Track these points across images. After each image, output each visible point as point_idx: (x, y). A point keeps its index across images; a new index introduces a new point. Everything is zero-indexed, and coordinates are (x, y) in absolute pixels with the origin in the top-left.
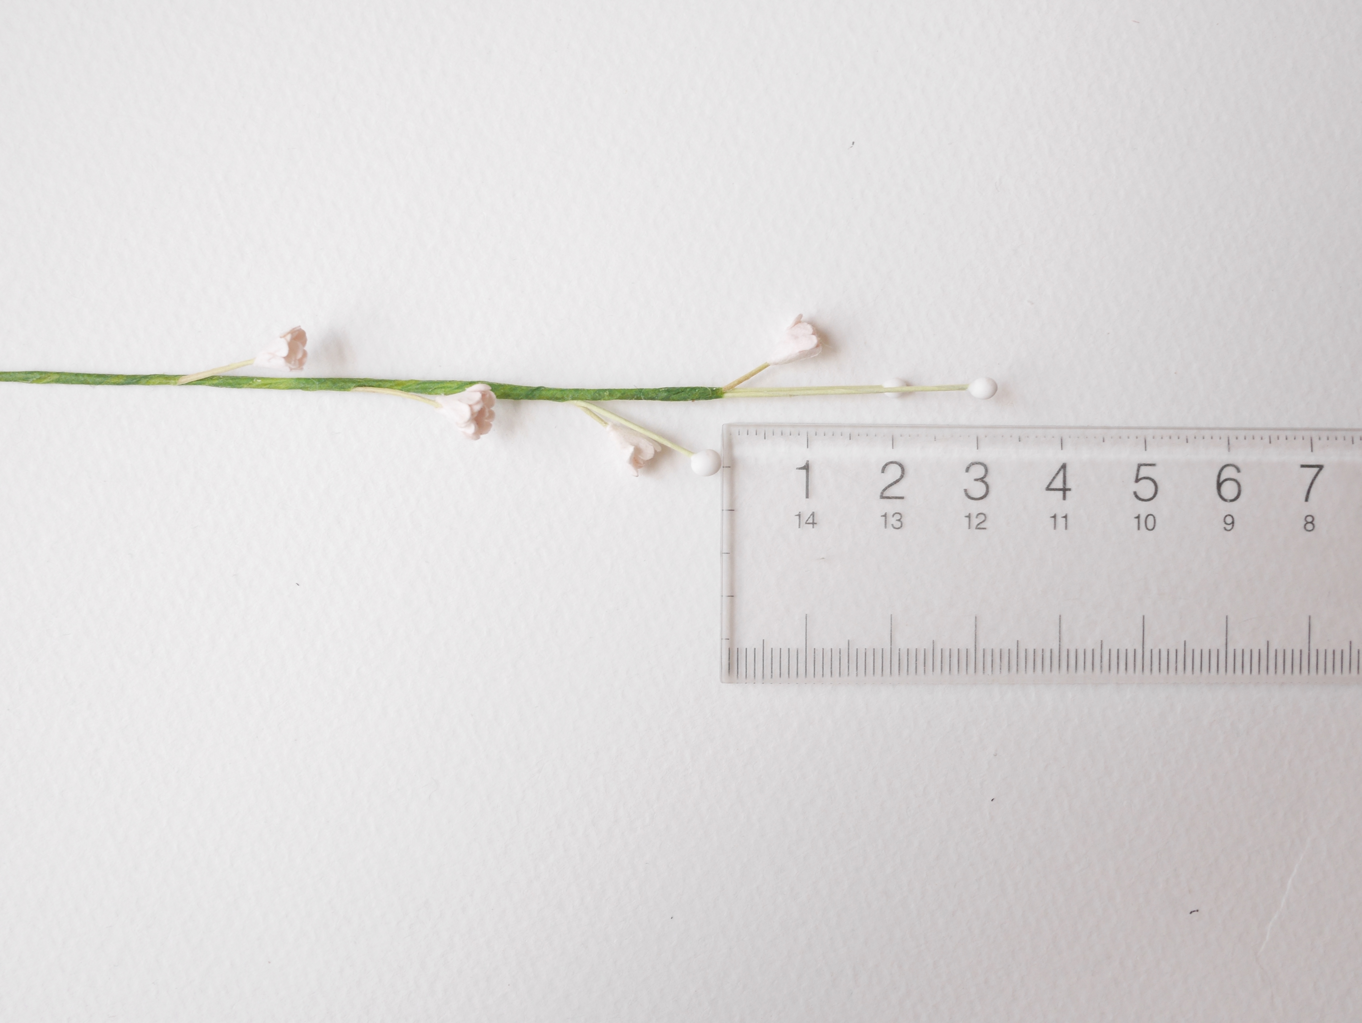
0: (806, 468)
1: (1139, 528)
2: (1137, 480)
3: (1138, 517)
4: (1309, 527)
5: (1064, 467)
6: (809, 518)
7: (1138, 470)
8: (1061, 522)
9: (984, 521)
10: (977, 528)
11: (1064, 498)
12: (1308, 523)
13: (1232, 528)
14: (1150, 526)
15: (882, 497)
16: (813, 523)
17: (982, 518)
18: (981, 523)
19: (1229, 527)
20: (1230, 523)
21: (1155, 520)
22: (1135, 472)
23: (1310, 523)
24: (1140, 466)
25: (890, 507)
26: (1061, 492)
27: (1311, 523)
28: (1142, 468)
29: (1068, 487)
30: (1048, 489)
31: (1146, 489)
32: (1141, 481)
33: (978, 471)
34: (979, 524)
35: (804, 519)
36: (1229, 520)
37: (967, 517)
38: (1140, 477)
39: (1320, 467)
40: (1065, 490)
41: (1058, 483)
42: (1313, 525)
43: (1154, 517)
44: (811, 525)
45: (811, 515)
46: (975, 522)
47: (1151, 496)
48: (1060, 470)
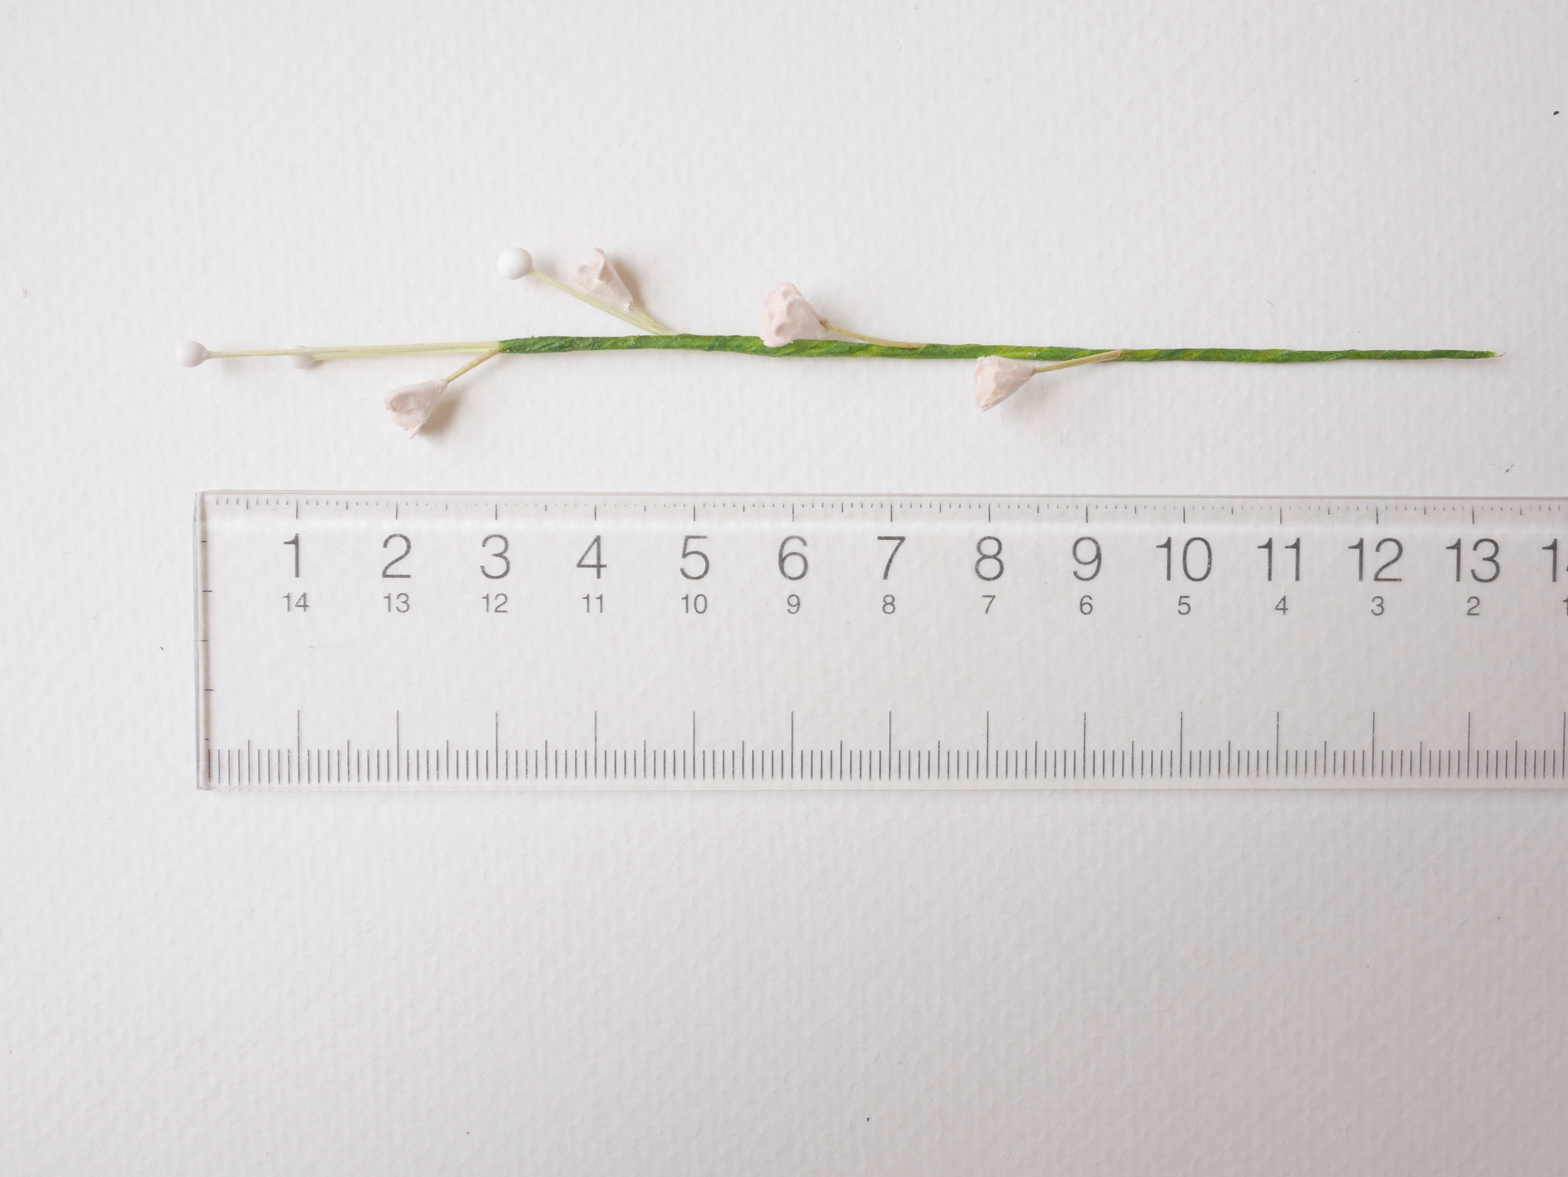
0: (296, 542)
1: (687, 611)
2: (685, 555)
3: (686, 598)
4: (889, 608)
5: (597, 540)
6: (300, 600)
7: (686, 544)
8: (595, 603)
9: (504, 603)
10: (496, 611)
11: (599, 576)
12: (886, 604)
13: (797, 610)
14: (701, 608)
15: (385, 575)
16: (305, 606)
17: (501, 599)
18: (501, 605)
19: (794, 609)
20: (795, 604)
21: (706, 601)
22: (682, 545)
23: (889, 603)
24: (687, 538)
25: (394, 586)
26: (595, 570)
27: (892, 604)
28: (690, 541)
29: (602, 563)
30: (580, 565)
31: (695, 565)
32: (689, 556)
33: (497, 546)
34: (498, 607)
35: (294, 600)
36: (794, 601)
37: (484, 598)
38: (688, 551)
39: (902, 539)
40: (599, 566)
41: (591, 559)
42: (893, 605)
43: (705, 598)
44: (303, 608)
45: (302, 596)
46: (494, 604)
47: (701, 573)
48: (593, 543)
